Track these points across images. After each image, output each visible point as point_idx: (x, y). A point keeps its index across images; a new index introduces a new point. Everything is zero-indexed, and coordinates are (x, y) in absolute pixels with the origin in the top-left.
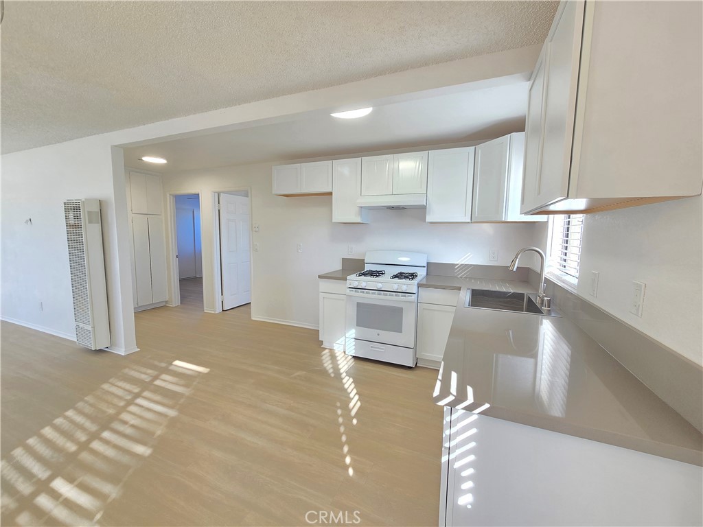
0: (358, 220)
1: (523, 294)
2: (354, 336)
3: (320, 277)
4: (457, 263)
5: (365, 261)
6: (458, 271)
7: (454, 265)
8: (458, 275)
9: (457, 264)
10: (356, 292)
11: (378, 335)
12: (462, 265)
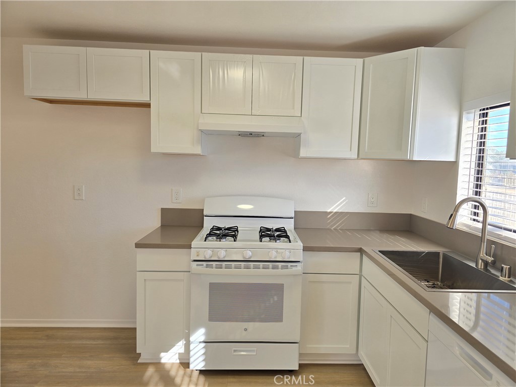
0: (198, 150)
1: (439, 253)
2: (203, 338)
3: (138, 245)
4: (329, 211)
5: (205, 213)
6: (332, 221)
7: (327, 213)
8: (332, 226)
9: (331, 212)
10: (207, 266)
11: (246, 330)
12: (336, 213)
